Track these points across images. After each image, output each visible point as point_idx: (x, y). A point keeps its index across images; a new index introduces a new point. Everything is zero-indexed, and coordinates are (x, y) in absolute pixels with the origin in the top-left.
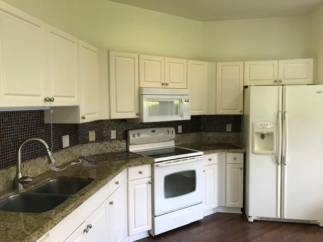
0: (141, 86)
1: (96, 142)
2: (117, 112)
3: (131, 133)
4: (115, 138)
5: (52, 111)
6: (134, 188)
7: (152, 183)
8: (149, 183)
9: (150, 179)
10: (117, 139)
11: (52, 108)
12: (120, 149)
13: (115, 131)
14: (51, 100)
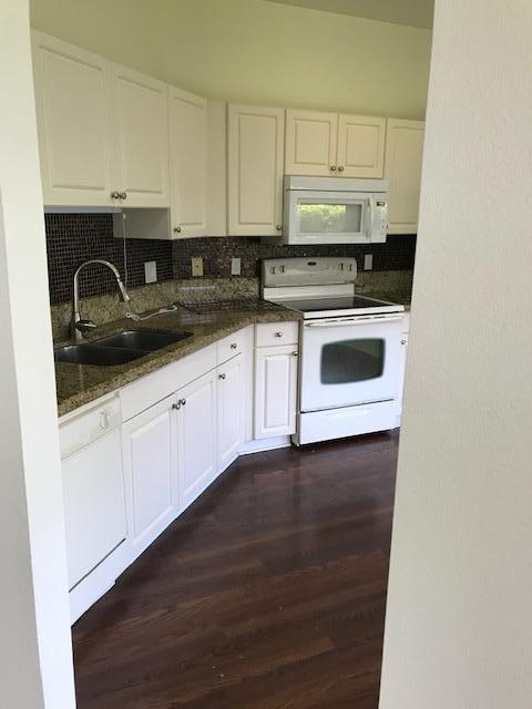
0: (287, 173)
1: (203, 277)
2: (240, 223)
3: (268, 265)
4: (239, 273)
5: (124, 216)
6: (266, 361)
7: (299, 354)
8: (293, 354)
9: (295, 349)
10: (242, 275)
11: (125, 210)
12: (247, 295)
13: (239, 260)
14: (121, 196)
